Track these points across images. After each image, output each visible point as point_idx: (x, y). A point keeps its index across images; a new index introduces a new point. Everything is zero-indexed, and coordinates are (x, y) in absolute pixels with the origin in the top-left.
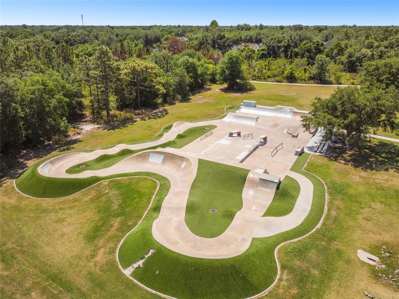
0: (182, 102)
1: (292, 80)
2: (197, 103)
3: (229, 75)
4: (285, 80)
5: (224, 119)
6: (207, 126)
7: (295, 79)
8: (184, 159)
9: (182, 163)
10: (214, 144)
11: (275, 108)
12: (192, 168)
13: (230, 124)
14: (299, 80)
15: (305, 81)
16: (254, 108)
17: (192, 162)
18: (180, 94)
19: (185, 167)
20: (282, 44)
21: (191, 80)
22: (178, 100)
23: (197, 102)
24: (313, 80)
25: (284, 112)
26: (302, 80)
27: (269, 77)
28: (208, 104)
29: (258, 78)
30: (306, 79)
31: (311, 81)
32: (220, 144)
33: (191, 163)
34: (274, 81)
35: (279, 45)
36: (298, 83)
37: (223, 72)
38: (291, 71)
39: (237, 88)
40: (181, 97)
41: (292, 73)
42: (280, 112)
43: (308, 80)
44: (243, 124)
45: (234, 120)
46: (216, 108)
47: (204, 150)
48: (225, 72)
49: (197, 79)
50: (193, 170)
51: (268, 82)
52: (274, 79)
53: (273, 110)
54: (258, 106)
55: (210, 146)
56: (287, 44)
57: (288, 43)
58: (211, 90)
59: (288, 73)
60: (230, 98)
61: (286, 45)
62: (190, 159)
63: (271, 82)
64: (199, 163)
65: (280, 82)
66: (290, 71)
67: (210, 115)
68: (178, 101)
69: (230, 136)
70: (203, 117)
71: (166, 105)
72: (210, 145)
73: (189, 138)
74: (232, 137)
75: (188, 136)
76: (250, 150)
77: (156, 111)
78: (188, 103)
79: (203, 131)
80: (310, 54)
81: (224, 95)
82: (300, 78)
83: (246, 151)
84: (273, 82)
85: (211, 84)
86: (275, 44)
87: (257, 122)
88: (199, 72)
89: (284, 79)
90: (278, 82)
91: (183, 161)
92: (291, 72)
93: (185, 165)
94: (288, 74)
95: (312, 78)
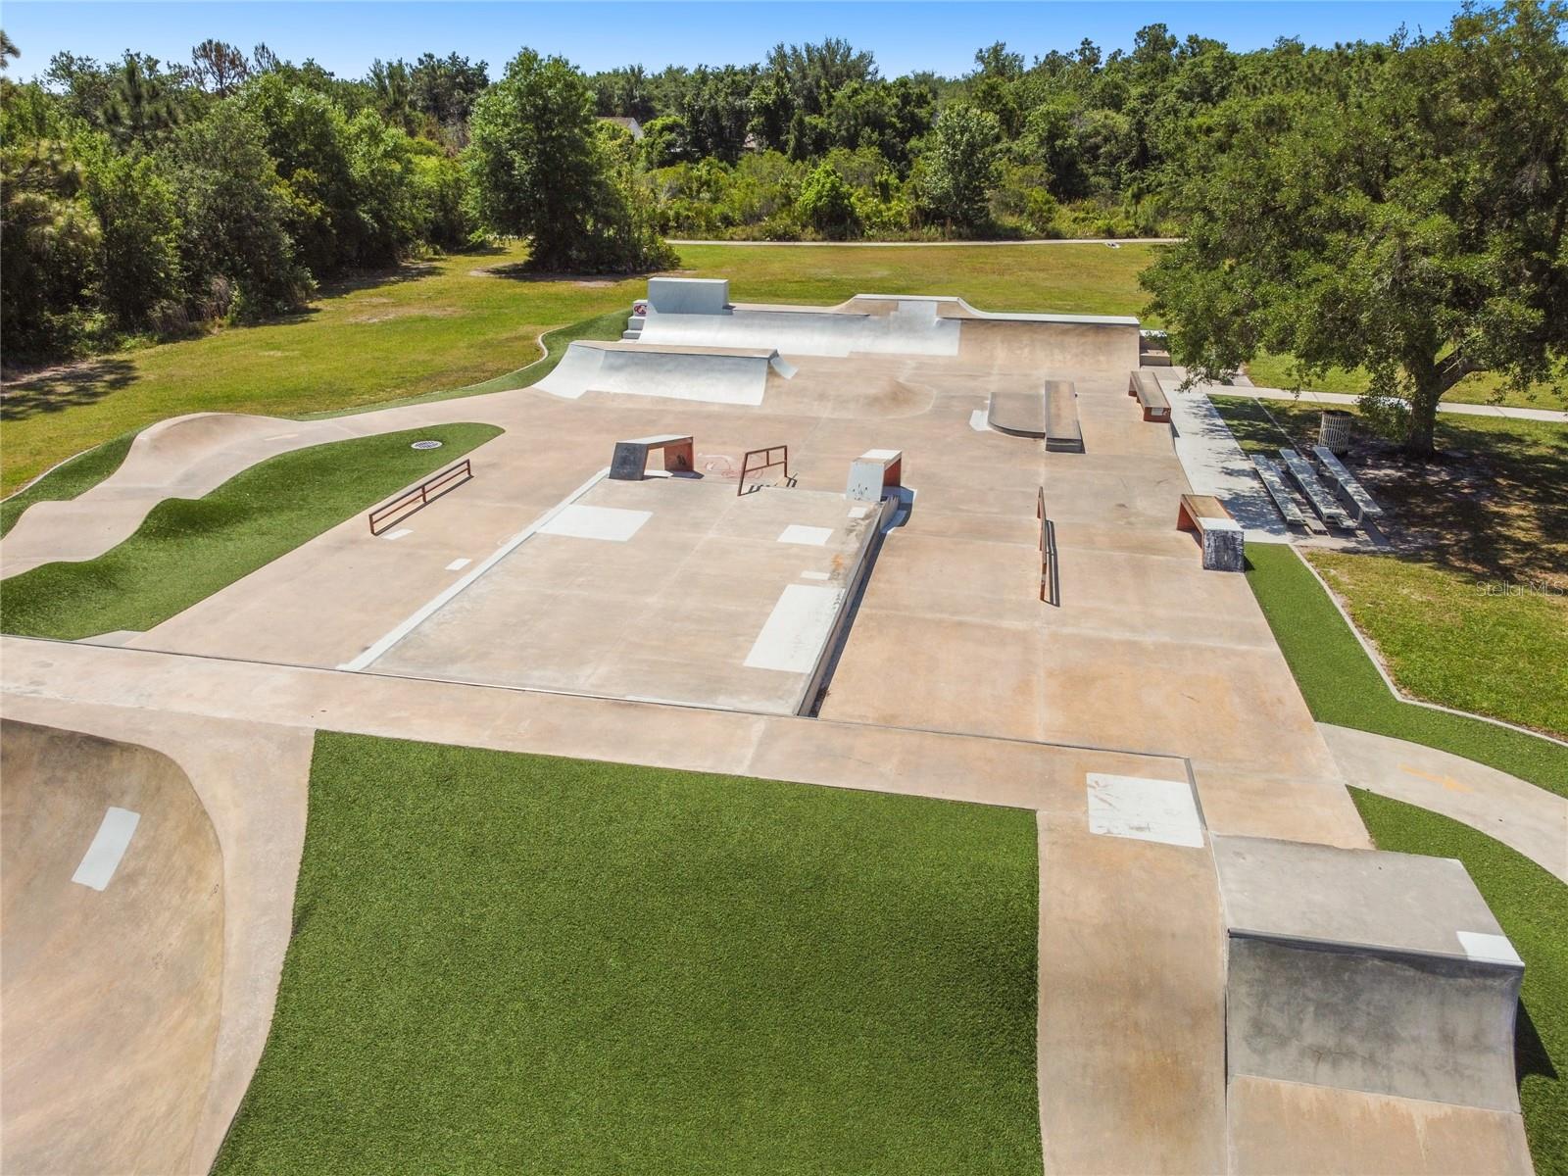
0: (253, 322)
1: (842, 228)
2: (357, 324)
3: (533, 184)
4: (810, 229)
5: (547, 385)
6: (424, 434)
7: (856, 222)
8: (115, 764)
9: (86, 829)
10: (496, 547)
11: (849, 307)
12: (219, 890)
13: (589, 410)
14: (871, 228)
15: (902, 229)
16: (718, 318)
17: (219, 794)
18: (234, 273)
19: (125, 878)
20: (750, 103)
21: (312, 209)
22: (222, 312)
23: (352, 320)
24: (933, 223)
25: (909, 326)
26: (884, 226)
27: (728, 221)
28: (424, 324)
29: (679, 227)
30: (905, 220)
31: (925, 230)
32: (556, 540)
33: (199, 823)
34: (756, 234)
35: (738, 103)
36: (870, 239)
37: (500, 165)
38: (833, 185)
39: (583, 255)
40: (244, 291)
41: (836, 196)
42: (886, 330)
43: (914, 224)
44: (684, 402)
45: (617, 385)
46: (481, 338)
47: (404, 616)
48: (510, 165)
49: (353, 206)
50: (218, 921)
51: (732, 239)
52: (756, 229)
53: (837, 319)
54: (739, 306)
55: (456, 575)
56: (773, 97)
57: (777, 94)
58: (440, 274)
59: (818, 192)
60: (557, 297)
61: (769, 100)
62: (194, 760)
63: (744, 240)
64: (313, 809)
65: (789, 240)
66: (828, 186)
67: (441, 374)
68: (226, 321)
69: (627, 470)
70: (397, 387)
71: (130, 342)
72: (457, 565)
73: (264, 522)
74: (644, 478)
75: (261, 509)
76: (837, 565)
77: (47, 374)
78: (294, 326)
79: (398, 463)
80: (882, 134)
81: (518, 290)
82: (874, 219)
83: (815, 583)
84: (755, 240)
85: (436, 253)
86: (720, 102)
87: (777, 381)
88: (358, 169)
89: (804, 226)
90: (780, 238)
91: (102, 800)
92: (833, 187)
93: (132, 851)
94: (820, 199)
95: (931, 217)
